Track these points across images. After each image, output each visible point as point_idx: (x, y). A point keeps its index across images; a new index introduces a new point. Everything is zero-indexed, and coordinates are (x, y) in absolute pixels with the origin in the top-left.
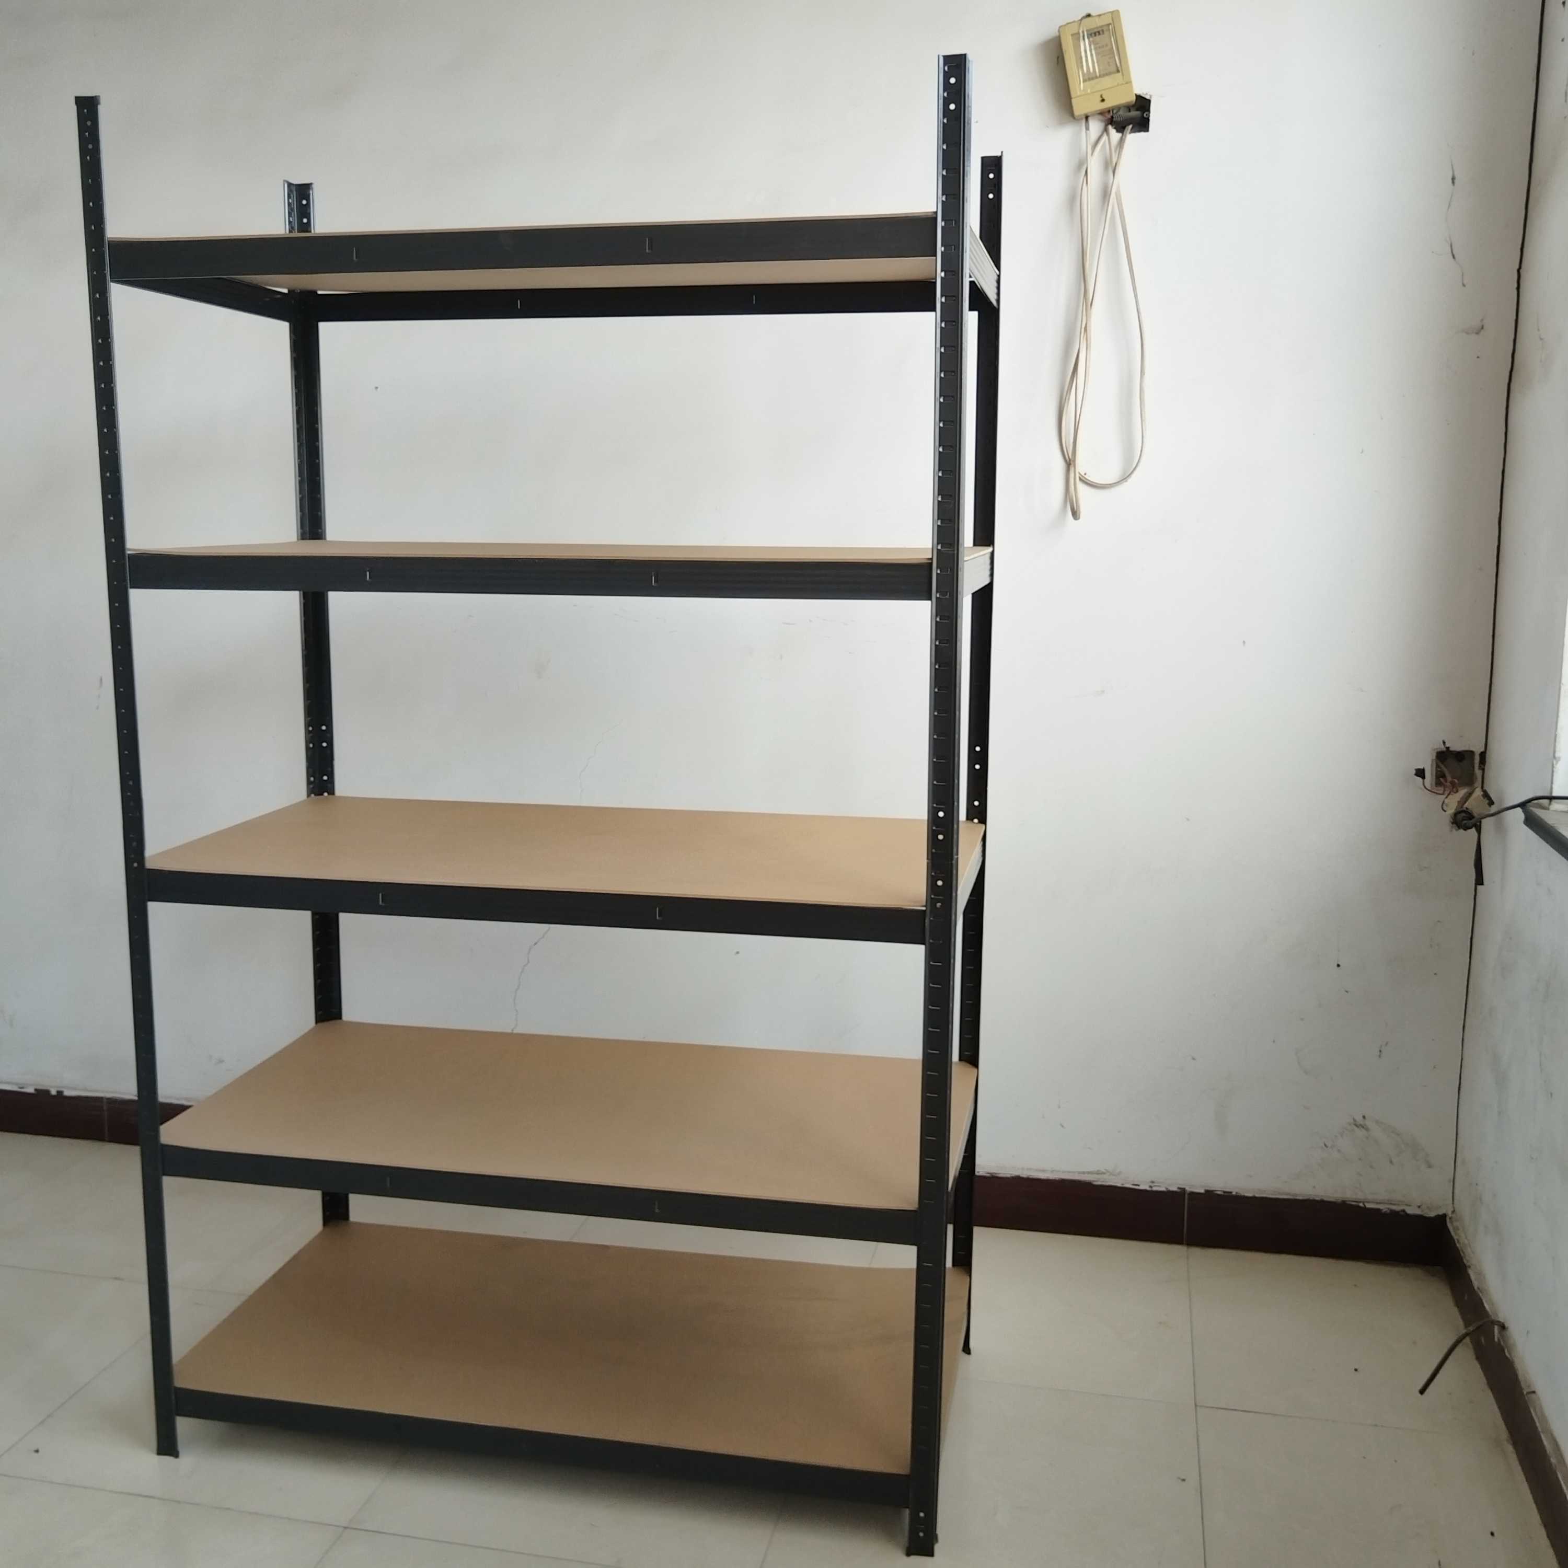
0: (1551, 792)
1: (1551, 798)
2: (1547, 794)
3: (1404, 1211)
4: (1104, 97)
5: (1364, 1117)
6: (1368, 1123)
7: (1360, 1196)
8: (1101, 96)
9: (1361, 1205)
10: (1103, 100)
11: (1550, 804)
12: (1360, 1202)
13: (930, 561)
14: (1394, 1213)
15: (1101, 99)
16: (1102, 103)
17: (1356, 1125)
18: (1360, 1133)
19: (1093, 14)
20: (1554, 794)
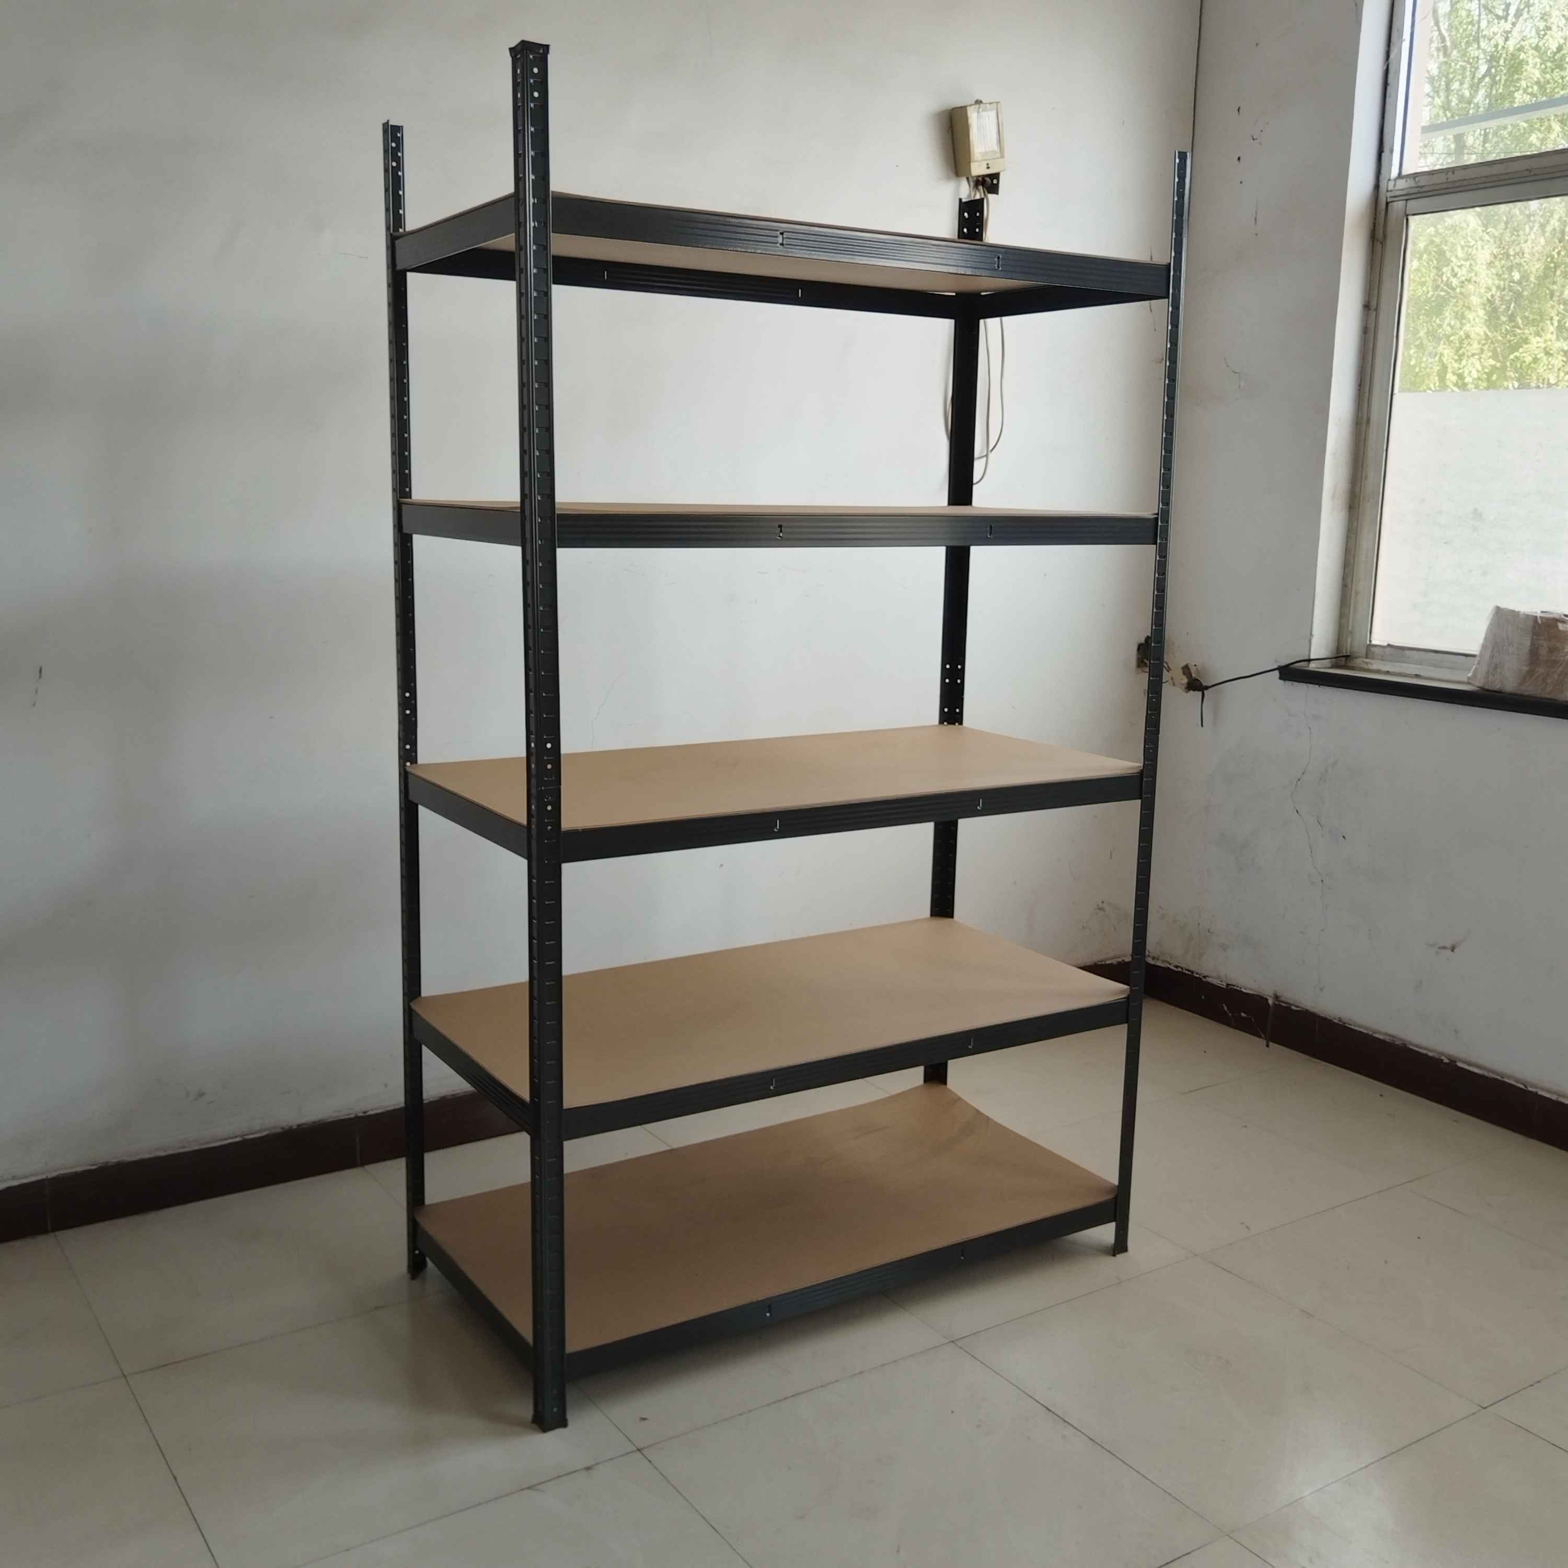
0: (1309, 655)
1: (1309, 660)
2: (1306, 658)
3: (1123, 961)
4: (989, 166)
5: (1103, 902)
6: (1105, 906)
7: (1101, 958)
8: (988, 164)
9: (1103, 963)
10: (988, 168)
11: (1309, 663)
12: (1102, 961)
13: (1157, 516)
14: (1119, 963)
15: (986, 166)
16: (988, 170)
17: (1099, 909)
18: (1102, 913)
19: (983, 101)
20: (1312, 657)
